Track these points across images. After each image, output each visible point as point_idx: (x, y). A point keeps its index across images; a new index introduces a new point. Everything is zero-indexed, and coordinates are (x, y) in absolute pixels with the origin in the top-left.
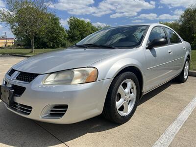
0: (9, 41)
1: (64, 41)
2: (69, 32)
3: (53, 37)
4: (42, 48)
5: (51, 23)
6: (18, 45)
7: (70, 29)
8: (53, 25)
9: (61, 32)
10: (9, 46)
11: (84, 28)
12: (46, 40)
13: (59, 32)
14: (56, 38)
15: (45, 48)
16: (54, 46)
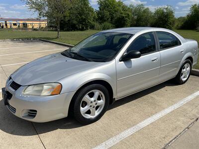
0: (43, 23)
1: (93, 23)
2: (98, 13)
3: (82, 18)
4: (71, 31)
5: (80, 4)
6: (51, 26)
7: (100, 9)
8: (82, 6)
9: (90, 13)
10: (42, 28)
11: (114, 7)
12: (75, 22)
13: (88, 14)
14: (84, 20)
15: (75, 31)
16: (83, 28)
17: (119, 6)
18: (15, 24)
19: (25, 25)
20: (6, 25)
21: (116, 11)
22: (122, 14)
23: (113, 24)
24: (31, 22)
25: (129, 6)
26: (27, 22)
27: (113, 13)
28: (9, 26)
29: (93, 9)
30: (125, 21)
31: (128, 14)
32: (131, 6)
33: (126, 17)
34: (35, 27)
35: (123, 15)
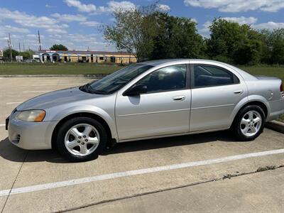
8: (185, 34)
11: (235, 34)
13: (193, 44)
17: (244, 31)
18: (101, 58)
19: (113, 59)
20: (92, 59)
21: (237, 40)
22: (247, 43)
23: (231, 58)
24: (120, 56)
25: (260, 32)
26: (116, 56)
27: (233, 43)
28: (94, 60)
29: (201, 37)
30: (251, 53)
31: (257, 44)
32: (263, 31)
33: (253, 48)
34: (124, 62)
35: (249, 45)
